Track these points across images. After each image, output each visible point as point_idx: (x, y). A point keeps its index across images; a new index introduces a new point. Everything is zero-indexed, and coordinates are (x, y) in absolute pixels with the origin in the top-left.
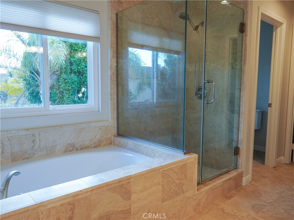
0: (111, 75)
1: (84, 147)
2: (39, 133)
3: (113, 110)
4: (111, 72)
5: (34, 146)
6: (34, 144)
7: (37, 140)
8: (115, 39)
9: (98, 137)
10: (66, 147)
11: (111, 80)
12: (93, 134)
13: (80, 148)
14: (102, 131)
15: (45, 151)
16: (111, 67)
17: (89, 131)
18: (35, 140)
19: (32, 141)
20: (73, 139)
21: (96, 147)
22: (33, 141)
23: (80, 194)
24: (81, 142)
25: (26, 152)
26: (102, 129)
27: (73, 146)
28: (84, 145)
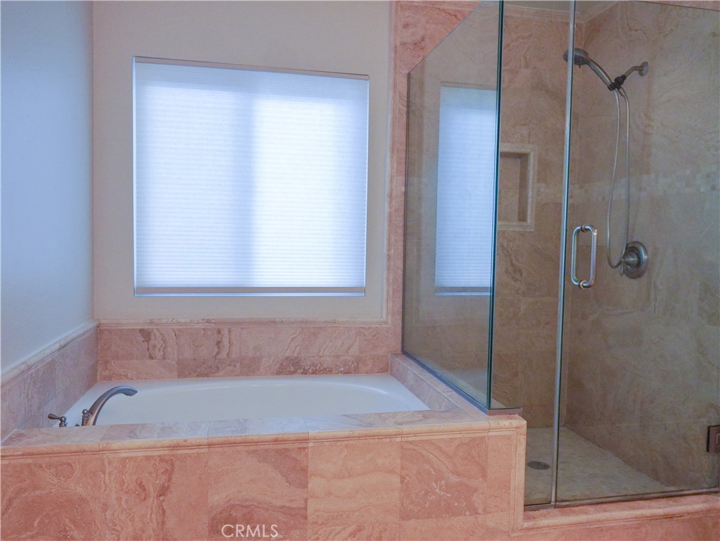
0: (390, 214)
1: (322, 368)
2: (229, 329)
3: (393, 294)
4: (390, 207)
5: (218, 353)
6: (218, 348)
7: (226, 342)
8: (404, 133)
9: (355, 350)
10: (282, 364)
11: (389, 225)
12: (343, 344)
13: (310, 371)
14: (365, 340)
15: (238, 365)
16: (391, 196)
17: (334, 335)
18: (221, 341)
19: (216, 342)
20: (298, 348)
21: (347, 372)
22: (218, 343)
23: (184, 446)
24: (314, 357)
25: (204, 363)
26: (365, 335)
27: (296, 363)
28: (322, 365)
